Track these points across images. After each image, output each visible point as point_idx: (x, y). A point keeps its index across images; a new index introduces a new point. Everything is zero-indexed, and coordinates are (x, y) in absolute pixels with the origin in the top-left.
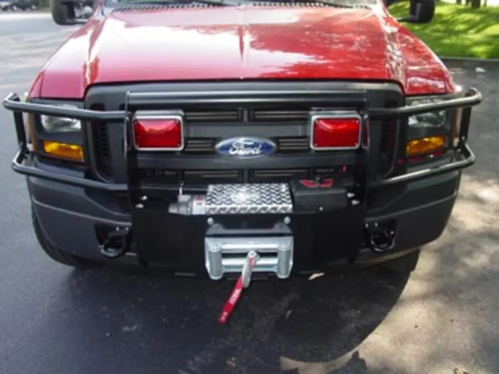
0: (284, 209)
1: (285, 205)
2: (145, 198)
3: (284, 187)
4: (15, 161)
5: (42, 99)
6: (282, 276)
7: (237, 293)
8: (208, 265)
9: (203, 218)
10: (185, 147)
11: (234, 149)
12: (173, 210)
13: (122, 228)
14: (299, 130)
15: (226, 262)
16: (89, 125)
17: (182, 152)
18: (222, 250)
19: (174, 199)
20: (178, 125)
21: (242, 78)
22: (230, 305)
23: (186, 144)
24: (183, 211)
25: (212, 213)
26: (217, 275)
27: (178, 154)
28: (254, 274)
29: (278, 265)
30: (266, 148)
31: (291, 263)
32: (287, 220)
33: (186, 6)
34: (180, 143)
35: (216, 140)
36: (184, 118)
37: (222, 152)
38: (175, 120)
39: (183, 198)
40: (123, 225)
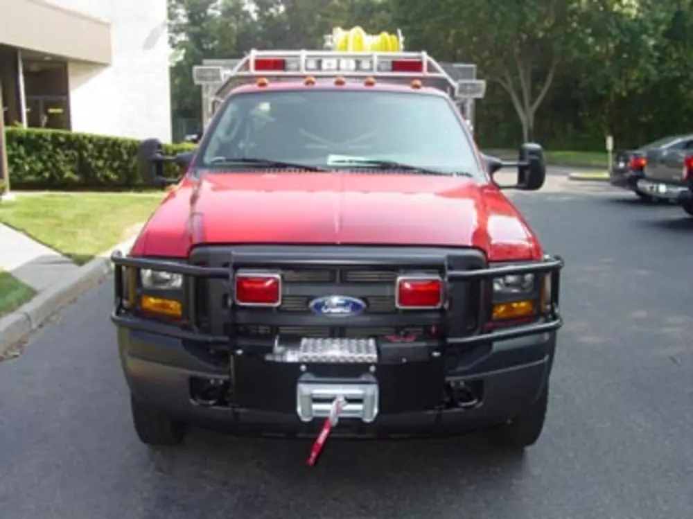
0: (370, 358)
1: (370, 355)
2: (240, 352)
3: (372, 342)
4: (114, 314)
5: (145, 256)
6: (368, 420)
7: (325, 433)
8: (299, 410)
9: (296, 365)
10: (282, 303)
11: (326, 307)
12: (269, 358)
13: (217, 380)
14: (387, 291)
15: (316, 406)
16: (191, 280)
17: (278, 308)
18: (312, 395)
19: (270, 350)
20: (276, 282)
21: (339, 242)
22: (318, 445)
23: (282, 300)
24: (278, 359)
25: (305, 360)
26: (308, 417)
27: (274, 310)
28: (341, 419)
29: (363, 411)
30: (356, 307)
31: (376, 411)
32: (372, 369)
33: (282, 170)
34: (277, 298)
35: (311, 298)
36: (283, 277)
37: (315, 310)
38: (274, 278)
39: (278, 348)
40: (217, 378)
